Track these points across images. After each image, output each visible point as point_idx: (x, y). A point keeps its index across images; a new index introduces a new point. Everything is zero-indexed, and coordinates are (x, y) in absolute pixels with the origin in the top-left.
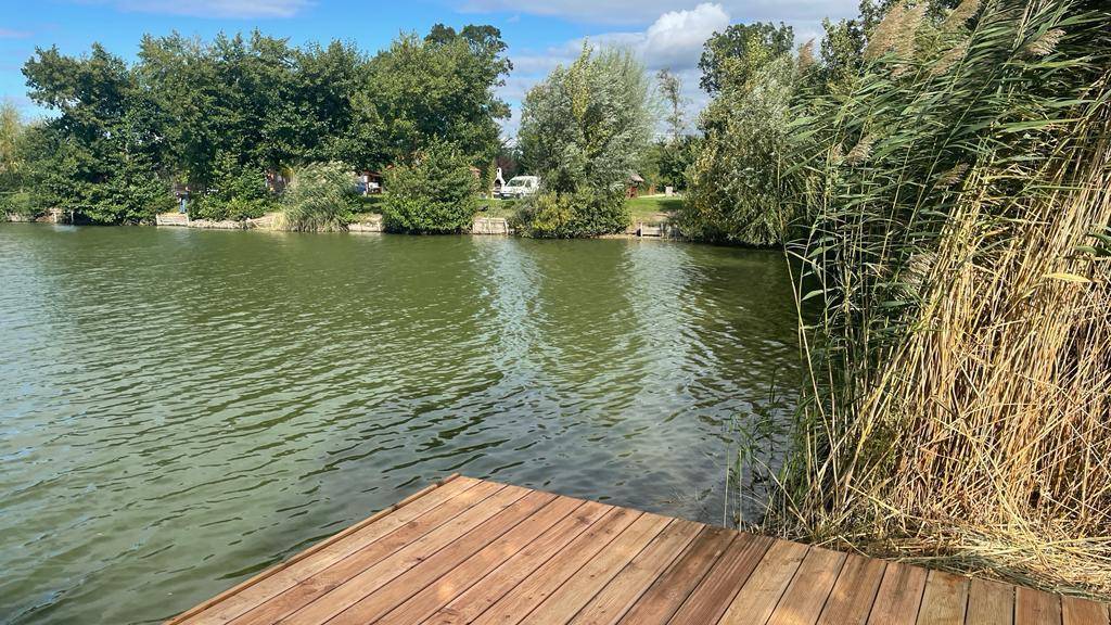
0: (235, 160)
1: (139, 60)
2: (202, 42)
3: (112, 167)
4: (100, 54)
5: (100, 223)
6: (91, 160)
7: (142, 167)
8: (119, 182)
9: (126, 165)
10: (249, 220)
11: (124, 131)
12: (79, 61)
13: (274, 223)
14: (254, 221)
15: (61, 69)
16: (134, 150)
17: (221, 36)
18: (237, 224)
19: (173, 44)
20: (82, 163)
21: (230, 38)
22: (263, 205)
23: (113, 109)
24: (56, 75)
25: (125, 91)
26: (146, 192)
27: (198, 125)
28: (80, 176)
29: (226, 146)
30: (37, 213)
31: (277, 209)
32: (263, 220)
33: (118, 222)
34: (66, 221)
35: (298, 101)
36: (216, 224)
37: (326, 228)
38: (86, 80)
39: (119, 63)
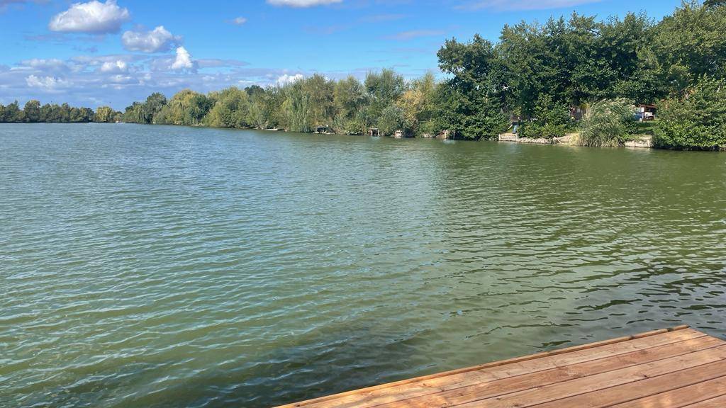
0: (551, 100)
1: (500, 41)
2: (538, 25)
3: (477, 107)
4: (478, 39)
5: (468, 139)
6: (467, 102)
7: (494, 106)
8: (480, 115)
9: (485, 104)
10: (555, 138)
11: (486, 85)
12: (466, 45)
13: (571, 140)
14: (558, 138)
15: (456, 51)
16: (491, 95)
17: (551, 20)
18: (547, 141)
19: (521, 29)
20: (463, 104)
21: (556, 20)
22: (565, 128)
23: (482, 72)
24: (454, 54)
25: (490, 61)
26: (495, 120)
27: (529, 78)
28: (460, 111)
29: (546, 91)
30: (437, 133)
31: (574, 131)
32: (564, 138)
33: (478, 138)
34: (450, 138)
35: (598, 57)
36: (534, 141)
37: (608, 144)
38: (469, 56)
39: (488, 44)
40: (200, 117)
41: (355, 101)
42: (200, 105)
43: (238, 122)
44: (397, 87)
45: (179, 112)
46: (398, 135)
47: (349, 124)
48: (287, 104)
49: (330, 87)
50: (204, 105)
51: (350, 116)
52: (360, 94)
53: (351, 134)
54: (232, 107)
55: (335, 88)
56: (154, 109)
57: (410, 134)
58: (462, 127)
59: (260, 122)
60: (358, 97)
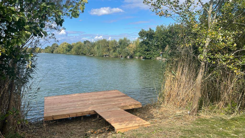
1: (156, 30)
3: (150, 49)
4: (150, 30)
5: (148, 59)
6: (147, 48)
8: (152, 52)
9: (153, 48)
12: (147, 31)
15: (143, 33)
19: (162, 26)
20: (146, 48)
21: (171, 25)
23: (152, 39)
24: (142, 34)
25: (154, 36)
27: (163, 41)
28: (145, 50)
30: (139, 57)
33: (150, 58)
34: (143, 58)
38: (147, 34)
39: (153, 31)
40: (69, 51)
41: (116, 47)
42: (69, 47)
43: (81, 53)
44: (128, 43)
45: (62, 50)
46: (128, 57)
47: (114, 54)
48: (96, 47)
49: (108, 42)
50: (70, 47)
51: (114, 51)
52: (117, 45)
53: (115, 57)
54: (79, 48)
55: (110, 43)
56: (54, 48)
57: (132, 57)
58: (146, 55)
59: (87, 53)
60: (116, 45)
